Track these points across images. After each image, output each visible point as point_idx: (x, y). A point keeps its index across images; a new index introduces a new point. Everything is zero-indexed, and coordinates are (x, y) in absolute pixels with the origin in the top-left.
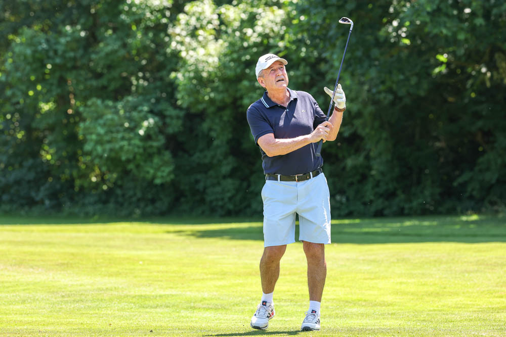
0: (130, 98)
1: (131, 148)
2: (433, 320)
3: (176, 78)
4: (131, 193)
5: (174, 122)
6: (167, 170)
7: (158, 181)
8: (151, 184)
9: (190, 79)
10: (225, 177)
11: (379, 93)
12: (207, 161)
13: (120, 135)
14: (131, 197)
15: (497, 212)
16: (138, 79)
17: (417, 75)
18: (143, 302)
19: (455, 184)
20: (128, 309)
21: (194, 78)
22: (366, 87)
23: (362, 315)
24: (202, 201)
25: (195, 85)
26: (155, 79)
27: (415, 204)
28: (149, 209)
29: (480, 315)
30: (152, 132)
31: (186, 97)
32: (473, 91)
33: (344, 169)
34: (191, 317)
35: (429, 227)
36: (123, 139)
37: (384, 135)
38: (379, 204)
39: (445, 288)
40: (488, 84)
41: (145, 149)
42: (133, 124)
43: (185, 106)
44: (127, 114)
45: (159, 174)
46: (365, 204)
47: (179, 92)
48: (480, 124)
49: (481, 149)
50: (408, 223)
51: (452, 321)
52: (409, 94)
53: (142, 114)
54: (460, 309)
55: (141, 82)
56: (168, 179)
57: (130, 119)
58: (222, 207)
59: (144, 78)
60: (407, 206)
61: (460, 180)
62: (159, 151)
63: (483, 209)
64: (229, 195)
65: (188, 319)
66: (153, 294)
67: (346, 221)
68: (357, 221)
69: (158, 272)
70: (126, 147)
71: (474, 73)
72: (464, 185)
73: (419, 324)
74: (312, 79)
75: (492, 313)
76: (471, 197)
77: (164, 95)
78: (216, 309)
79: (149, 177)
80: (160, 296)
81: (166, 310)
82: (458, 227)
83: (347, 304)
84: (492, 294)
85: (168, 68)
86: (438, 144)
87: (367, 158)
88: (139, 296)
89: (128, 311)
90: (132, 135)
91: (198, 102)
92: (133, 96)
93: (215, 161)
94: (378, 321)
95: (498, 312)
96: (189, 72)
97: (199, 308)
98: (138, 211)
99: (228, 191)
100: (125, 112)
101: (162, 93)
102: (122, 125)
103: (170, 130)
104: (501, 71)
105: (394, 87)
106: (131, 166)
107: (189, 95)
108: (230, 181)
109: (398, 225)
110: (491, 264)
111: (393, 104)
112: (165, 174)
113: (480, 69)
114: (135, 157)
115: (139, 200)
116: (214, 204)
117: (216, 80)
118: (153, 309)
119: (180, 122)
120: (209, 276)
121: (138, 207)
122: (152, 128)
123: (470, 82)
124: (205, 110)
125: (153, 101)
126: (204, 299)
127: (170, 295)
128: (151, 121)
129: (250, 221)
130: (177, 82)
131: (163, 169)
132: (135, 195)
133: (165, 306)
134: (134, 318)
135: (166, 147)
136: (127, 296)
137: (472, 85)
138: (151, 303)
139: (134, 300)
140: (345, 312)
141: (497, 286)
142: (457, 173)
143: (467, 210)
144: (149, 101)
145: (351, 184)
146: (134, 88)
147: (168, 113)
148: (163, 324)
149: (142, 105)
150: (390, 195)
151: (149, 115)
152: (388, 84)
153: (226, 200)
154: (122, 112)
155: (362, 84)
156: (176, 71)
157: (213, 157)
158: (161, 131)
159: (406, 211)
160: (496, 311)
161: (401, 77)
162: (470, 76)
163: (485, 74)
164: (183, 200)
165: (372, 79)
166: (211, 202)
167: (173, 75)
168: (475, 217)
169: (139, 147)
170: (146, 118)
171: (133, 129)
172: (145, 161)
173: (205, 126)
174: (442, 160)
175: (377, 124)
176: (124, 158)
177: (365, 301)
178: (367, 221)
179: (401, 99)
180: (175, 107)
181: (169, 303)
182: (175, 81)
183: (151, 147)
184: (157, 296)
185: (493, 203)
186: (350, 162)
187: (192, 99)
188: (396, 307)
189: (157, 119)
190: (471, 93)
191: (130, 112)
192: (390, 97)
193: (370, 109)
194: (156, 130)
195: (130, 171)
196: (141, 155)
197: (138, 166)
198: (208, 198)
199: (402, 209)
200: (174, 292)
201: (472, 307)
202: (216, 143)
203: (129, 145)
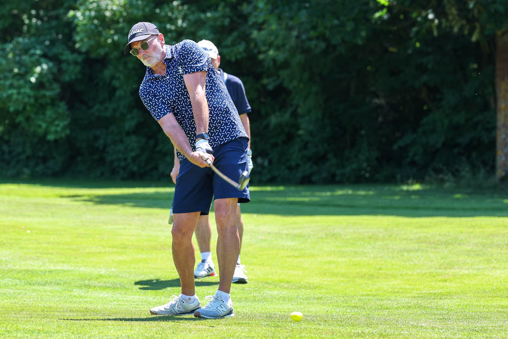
0: (20, 40)
1: (20, 97)
2: (365, 306)
3: (75, 17)
4: (19, 149)
5: (71, 68)
6: (62, 124)
7: (51, 137)
8: (43, 139)
9: (91, 19)
10: (128, 134)
11: (310, 39)
12: (108, 114)
13: (8, 83)
14: (19, 154)
15: (442, 181)
16: (30, 17)
17: (354, 20)
18: (30, 278)
19: (395, 147)
20: (12, 286)
21: (95, 17)
22: (295, 33)
23: (284, 299)
24: (102, 161)
25: (96, 26)
26: (50, 18)
27: (348, 170)
28: (40, 168)
29: (419, 302)
30: (45, 80)
31: (86, 40)
32: (418, 40)
33: (267, 127)
34: (85, 297)
35: (364, 197)
36: (11, 86)
37: (315, 89)
38: (306, 169)
39: (380, 269)
40: (435, 33)
41: (36, 99)
42: (23, 70)
43: (84, 50)
44: (17, 58)
45: (53, 129)
46: (290, 168)
47: (78, 33)
48: (425, 78)
49: (425, 108)
50: (340, 192)
51: (387, 308)
52: (344, 42)
53: (34, 59)
54: (398, 294)
55: (34, 20)
56: (63, 135)
57: (20, 64)
58: (124, 168)
59: (38, 17)
60: (338, 172)
61: (401, 143)
62: (53, 102)
63: (427, 178)
64: (133, 154)
65: (81, 299)
66: (42, 268)
67: (269, 189)
68: (281, 188)
69: (48, 243)
70: (15, 97)
71: (419, 19)
72: (405, 149)
73: (349, 311)
74: (232, 21)
75: (434, 299)
76: (413, 163)
77: (60, 36)
78: (114, 289)
79: (41, 131)
80: (50, 272)
81: (57, 288)
82: (397, 198)
83: (266, 286)
84: (434, 277)
85: (66, 5)
86: (376, 101)
87: (294, 114)
88: (25, 270)
89: (13, 287)
90: (22, 82)
91: (99, 45)
92: (24, 38)
93: (118, 115)
94: (302, 307)
95: (440, 299)
96: (90, 10)
97: (95, 287)
98: (27, 171)
99: (132, 150)
100: (15, 55)
101: (57, 34)
102: (11, 71)
103: (66, 78)
104: (451, 18)
105: (327, 33)
106: (20, 119)
107: (89, 38)
108: (134, 138)
109: (329, 194)
110: (434, 243)
111: (325, 53)
112: (59, 129)
113: (427, 15)
114: (24, 108)
115: (28, 158)
116: (116, 164)
117: (121, 20)
118: (41, 287)
119: (78, 68)
120: (108, 249)
121: (27, 166)
122: (46, 74)
123: (415, 29)
124: (107, 54)
125: (47, 43)
126: (101, 276)
127: (62, 270)
128: (45, 66)
129: (157, 186)
130: (76, 21)
131: (57, 122)
132: (24, 152)
133: (55, 284)
134: (19, 297)
135: (61, 97)
136: (12, 271)
137: (417, 33)
138: (39, 279)
139: (19, 275)
140: (265, 295)
141: (440, 268)
142: (398, 134)
143: (408, 178)
144: (42, 43)
145: (275, 145)
146: (25, 28)
147: (64, 58)
148: (52, 305)
149: (35, 48)
150: (320, 159)
151: (42, 60)
152: (321, 29)
153: (129, 160)
154: (10, 56)
155: (290, 29)
156: (75, 9)
157: (115, 110)
158: (56, 79)
159: (338, 178)
160: (439, 297)
161: (336, 22)
162: (414, 23)
163: (432, 21)
164: (79, 158)
165: (302, 23)
166: (112, 162)
167: (71, 13)
168: (417, 187)
169: (29, 97)
170: (39, 63)
171: (23, 76)
172: (37, 113)
173: (107, 73)
174: (380, 119)
175: (306, 76)
176: (12, 109)
177: (287, 282)
178: (292, 188)
179: (334, 47)
180: (74, 51)
181: (60, 280)
182: (73, 21)
183: (44, 96)
184: (46, 272)
185: (438, 171)
186: (274, 120)
187: (92, 42)
188: (323, 291)
189: (51, 64)
190: (416, 42)
191: (20, 56)
192: (323, 45)
193: (299, 58)
194: (50, 76)
195: (20, 123)
196: (32, 105)
197: (28, 119)
198: (109, 158)
199: (334, 175)
200: (66, 267)
201: (410, 292)
202: (118, 93)
203: (19, 93)
